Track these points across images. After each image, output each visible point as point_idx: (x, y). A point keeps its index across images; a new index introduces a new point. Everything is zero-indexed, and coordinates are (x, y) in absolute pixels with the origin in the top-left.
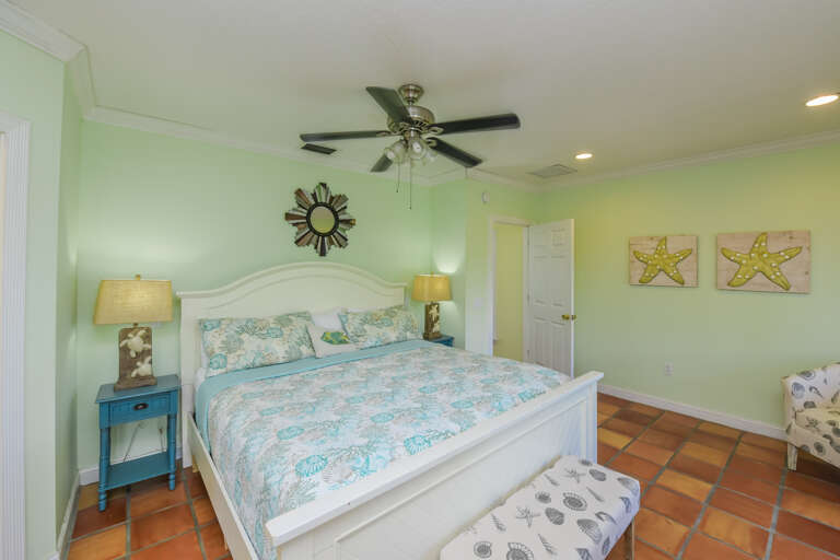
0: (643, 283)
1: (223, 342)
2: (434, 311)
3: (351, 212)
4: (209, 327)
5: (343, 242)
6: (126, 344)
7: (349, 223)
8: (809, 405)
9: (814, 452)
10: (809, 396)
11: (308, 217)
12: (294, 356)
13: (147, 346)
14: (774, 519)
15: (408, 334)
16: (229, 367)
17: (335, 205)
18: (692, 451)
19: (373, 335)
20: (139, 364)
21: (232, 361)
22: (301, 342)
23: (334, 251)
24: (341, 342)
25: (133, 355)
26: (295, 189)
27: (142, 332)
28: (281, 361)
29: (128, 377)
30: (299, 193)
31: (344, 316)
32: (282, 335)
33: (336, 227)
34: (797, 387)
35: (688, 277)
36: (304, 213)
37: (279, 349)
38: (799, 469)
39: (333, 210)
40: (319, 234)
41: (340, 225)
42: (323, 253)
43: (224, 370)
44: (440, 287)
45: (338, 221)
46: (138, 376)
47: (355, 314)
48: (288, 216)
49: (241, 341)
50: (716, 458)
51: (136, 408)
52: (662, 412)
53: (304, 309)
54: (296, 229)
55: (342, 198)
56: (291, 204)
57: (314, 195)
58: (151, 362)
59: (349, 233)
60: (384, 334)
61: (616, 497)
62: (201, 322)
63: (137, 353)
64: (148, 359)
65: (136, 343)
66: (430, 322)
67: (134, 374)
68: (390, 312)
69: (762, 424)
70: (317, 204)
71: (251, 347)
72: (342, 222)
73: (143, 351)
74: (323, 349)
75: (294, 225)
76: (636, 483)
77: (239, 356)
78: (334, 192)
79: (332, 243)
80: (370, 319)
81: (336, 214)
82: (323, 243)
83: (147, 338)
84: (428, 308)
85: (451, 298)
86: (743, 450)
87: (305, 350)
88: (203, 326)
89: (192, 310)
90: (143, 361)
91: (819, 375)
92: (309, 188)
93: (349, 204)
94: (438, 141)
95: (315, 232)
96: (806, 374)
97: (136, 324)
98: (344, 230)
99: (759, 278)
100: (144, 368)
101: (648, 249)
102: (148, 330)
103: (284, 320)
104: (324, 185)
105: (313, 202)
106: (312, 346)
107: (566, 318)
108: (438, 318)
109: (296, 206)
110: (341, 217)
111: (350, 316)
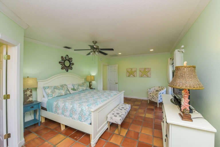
0: (129, 76)
1: (51, 91)
2: (91, 83)
3: (73, 62)
4: (47, 88)
5: (71, 69)
6: (26, 93)
7: (73, 64)
8: (150, 93)
9: (151, 100)
10: (150, 92)
11: (64, 63)
12: (66, 94)
13: (31, 93)
14: (146, 109)
15: (87, 88)
16: (53, 97)
17: (70, 60)
18: (136, 103)
19: (81, 88)
20: (29, 98)
21: (54, 95)
22: (67, 91)
23: (70, 70)
24: (75, 90)
25: (28, 96)
26: (61, 56)
27: (30, 90)
28: (64, 95)
29: (27, 101)
30: (62, 57)
31: (73, 85)
32: (63, 89)
33: (70, 65)
34: (149, 91)
35: (135, 75)
36: (63, 62)
37: (63, 92)
38: (149, 103)
39: (69, 61)
40: (66, 67)
41: (71, 65)
42: (67, 71)
43: (52, 97)
44: (92, 78)
45: (70, 64)
46: (29, 101)
47: (76, 84)
48: (60, 63)
49: (55, 91)
50: (139, 103)
51: (31, 108)
52: (132, 98)
53: (65, 84)
54: (61, 66)
55: (71, 59)
56: (60, 60)
57: (65, 58)
58: (32, 97)
59: (73, 67)
60: (83, 88)
61: (128, 107)
62: (44, 87)
63: (29, 95)
64: (31, 97)
65: (28, 93)
66: (90, 86)
67: (28, 100)
68: (83, 84)
69: (145, 98)
70: (66, 60)
71: (57, 92)
72: (71, 64)
73: (30, 95)
74: (72, 92)
75: (61, 64)
76: (130, 105)
77: (55, 94)
78: (70, 57)
79: (69, 69)
80: (79, 85)
81: (70, 62)
82: (67, 69)
83: (31, 92)
84: (90, 83)
85: (94, 81)
86: (143, 102)
87: (68, 92)
88: (45, 88)
89: (41, 85)
90: (30, 97)
91: (152, 89)
92: (64, 56)
93: (73, 60)
94: (100, 51)
95: (66, 66)
96: (150, 89)
97: (28, 88)
98: (72, 66)
99: (145, 75)
100: (30, 99)
101: (130, 70)
102: (31, 90)
103: (62, 86)
104: (67, 55)
105: (65, 59)
106: (69, 91)
107: (116, 83)
108: (92, 85)
109: (61, 60)
110: (71, 63)
111: (75, 85)
